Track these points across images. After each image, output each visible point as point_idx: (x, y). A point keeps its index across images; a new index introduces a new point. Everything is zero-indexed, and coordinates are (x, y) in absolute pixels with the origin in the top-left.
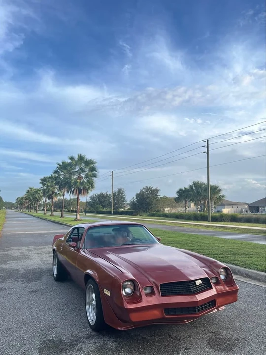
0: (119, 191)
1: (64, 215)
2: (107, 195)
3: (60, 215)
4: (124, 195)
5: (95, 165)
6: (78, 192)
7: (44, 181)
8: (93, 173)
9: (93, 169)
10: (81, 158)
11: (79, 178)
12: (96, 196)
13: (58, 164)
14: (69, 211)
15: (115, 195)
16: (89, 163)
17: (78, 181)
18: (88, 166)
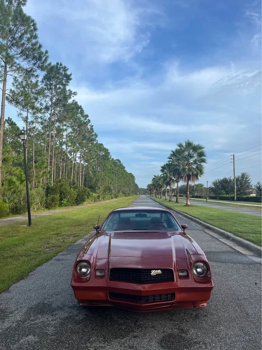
0: (243, 175)
1: (179, 200)
2: (230, 180)
3: (175, 200)
4: (249, 180)
5: (204, 150)
6: (187, 178)
7: (163, 168)
8: (202, 158)
9: (201, 154)
10: (189, 144)
11: (188, 164)
12: (219, 182)
13: (172, 151)
14: (193, 197)
15: (237, 180)
16: (196, 148)
17: (186, 167)
18: (196, 151)
